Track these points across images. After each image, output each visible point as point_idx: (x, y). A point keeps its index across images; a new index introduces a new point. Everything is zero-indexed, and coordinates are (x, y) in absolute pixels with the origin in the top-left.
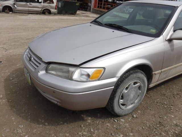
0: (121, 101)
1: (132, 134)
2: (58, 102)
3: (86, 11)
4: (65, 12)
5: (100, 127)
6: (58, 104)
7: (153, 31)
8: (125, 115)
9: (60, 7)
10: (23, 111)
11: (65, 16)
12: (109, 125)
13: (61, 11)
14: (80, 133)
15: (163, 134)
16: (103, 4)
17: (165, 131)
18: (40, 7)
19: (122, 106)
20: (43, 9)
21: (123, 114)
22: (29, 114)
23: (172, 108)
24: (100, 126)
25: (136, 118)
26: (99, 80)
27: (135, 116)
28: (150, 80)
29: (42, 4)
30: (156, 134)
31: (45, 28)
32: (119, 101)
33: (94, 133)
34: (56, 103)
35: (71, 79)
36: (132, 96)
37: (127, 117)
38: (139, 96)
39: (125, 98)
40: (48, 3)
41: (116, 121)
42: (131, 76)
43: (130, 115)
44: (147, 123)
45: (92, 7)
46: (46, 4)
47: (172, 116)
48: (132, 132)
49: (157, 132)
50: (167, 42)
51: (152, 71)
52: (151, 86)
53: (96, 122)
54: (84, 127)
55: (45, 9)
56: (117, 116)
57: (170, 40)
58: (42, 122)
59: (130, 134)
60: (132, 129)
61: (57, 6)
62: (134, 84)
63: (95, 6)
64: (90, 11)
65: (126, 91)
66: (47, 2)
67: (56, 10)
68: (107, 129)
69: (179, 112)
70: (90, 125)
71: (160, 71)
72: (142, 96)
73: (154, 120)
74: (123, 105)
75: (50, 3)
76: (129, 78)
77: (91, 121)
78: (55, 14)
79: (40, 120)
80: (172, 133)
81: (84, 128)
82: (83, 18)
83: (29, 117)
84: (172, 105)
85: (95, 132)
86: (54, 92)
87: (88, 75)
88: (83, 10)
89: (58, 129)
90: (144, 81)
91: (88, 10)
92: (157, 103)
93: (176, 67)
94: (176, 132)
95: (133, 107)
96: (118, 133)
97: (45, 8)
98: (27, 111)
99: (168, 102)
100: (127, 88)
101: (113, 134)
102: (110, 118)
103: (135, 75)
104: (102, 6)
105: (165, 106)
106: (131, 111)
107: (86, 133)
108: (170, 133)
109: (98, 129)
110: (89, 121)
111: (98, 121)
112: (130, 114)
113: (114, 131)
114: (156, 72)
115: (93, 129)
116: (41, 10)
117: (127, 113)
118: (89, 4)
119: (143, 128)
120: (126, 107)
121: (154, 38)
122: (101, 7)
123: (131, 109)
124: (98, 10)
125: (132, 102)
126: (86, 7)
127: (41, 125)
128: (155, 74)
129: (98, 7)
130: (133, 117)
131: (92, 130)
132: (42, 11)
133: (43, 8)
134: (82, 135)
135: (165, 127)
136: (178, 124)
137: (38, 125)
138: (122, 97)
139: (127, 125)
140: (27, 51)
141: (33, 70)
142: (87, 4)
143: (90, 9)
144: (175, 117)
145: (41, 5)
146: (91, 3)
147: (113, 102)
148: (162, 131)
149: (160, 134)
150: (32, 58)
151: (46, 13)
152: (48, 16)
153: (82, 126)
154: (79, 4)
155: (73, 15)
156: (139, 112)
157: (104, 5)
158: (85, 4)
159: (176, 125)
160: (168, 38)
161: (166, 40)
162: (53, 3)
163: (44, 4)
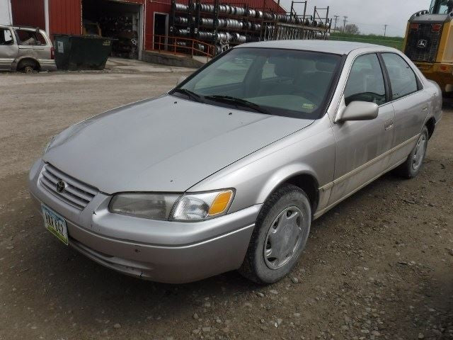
0: (268, 252)
1: (298, 315)
2: (142, 271)
3: (127, 57)
4: (76, 65)
5: (234, 312)
6: (143, 275)
7: (309, 106)
8: (278, 281)
9: (63, 52)
10: (52, 308)
11: (79, 73)
12: (251, 306)
13: (65, 62)
14: (196, 331)
15: (355, 303)
16: (167, 40)
17: (358, 297)
18: (9, 55)
19: (269, 263)
20: (18, 60)
21: (275, 278)
22: (70, 312)
23: (362, 254)
24: (232, 310)
25: (300, 282)
26: (226, 214)
27: (296, 280)
28: (315, 203)
29: (15, 46)
30: (343, 306)
31: (38, 107)
32: (263, 253)
33: (225, 326)
34: (139, 274)
35: (171, 218)
36: (286, 239)
37: (280, 285)
38: (297, 238)
39: (274, 245)
40: (30, 44)
41: (262, 295)
42: (282, 198)
43: (286, 279)
44: (322, 288)
45: (141, 48)
46: (25, 47)
47: (366, 269)
48: (297, 311)
49: (343, 303)
50: (336, 126)
51: (318, 186)
52: (318, 214)
53: (221, 304)
54: (200, 317)
55: (23, 59)
56: (263, 284)
57: (341, 122)
58: (105, 324)
59: (295, 314)
60: (297, 305)
61: (55, 50)
62: (288, 215)
63: (148, 46)
64: (137, 59)
65: (275, 231)
66: (28, 42)
67: (53, 60)
68: (248, 312)
69: (375, 258)
70: (210, 311)
71: (331, 183)
72: (304, 238)
73: (333, 281)
74: (271, 259)
75: (36, 44)
76: (279, 203)
77: (211, 304)
78: (50, 70)
79: (100, 321)
80: (371, 300)
81: (200, 320)
82: (125, 76)
83: (72, 318)
84: (361, 249)
85: (226, 323)
86: (136, 251)
87: (205, 207)
88: (119, 57)
89: (146, 332)
90: (304, 207)
91: (131, 55)
92: (332, 247)
93: (357, 173)
94: (378, 296)
95: (289, 262)
96: (271, 318)
97: (23, 57)
98: (61, 308)
99: (352, 244)
100: (276, 225)
101: (263, 321)
102: (248, 292)
103: (288, 197)
104: (166, 44)
105: (349, 253)
106: (287, 271)
107: (208, 329)
108: (367, 300)
109: (230, 317)
110: (208, 305)
111: (226, 302)
112: (286, 277)
113: (264, 316)
114: (325, 187)
115: (220, 318)
116: (14, 62)
117: (280, 275)
118: (134, 42)
119: (316, 300)
120: (277, 264)
121: (313, 121)
122: (163, 48)
123: (286, 266)
124: (157, 55)
125: (287, 252)
126: (125, 48)
127: (106, 331)
128: (323, 190)
129: (156, 47)
130: (293, 282)
131: (219, 321)
132: (16, 65)
133: (17, 57)
134: (202, 334)
135: (355, 291)
136: (379, 280)
137: (98, 333)
138: (269, 243)
139: (286, 298)
140: (44, 170)
141: (76, 211)
142: (128, 40)
143: (137, 54)
144: (371, 268)
145: (13, 50)
146: (137, 38)
147: (254, 256)
148: (351, 298)
149: (350, 304)
150: (66, 186)
151: (28, 69)
152: (35, 78)
153: (196, 316)
154: (109, 42)
155: (97, 71)
156: (303, 270)
157: (171, 41)
158: (122, 42)
159: (376, 284)
160: (338, 117)
161: (335, 123)
162: (43, 42)
163: (20, 47)
